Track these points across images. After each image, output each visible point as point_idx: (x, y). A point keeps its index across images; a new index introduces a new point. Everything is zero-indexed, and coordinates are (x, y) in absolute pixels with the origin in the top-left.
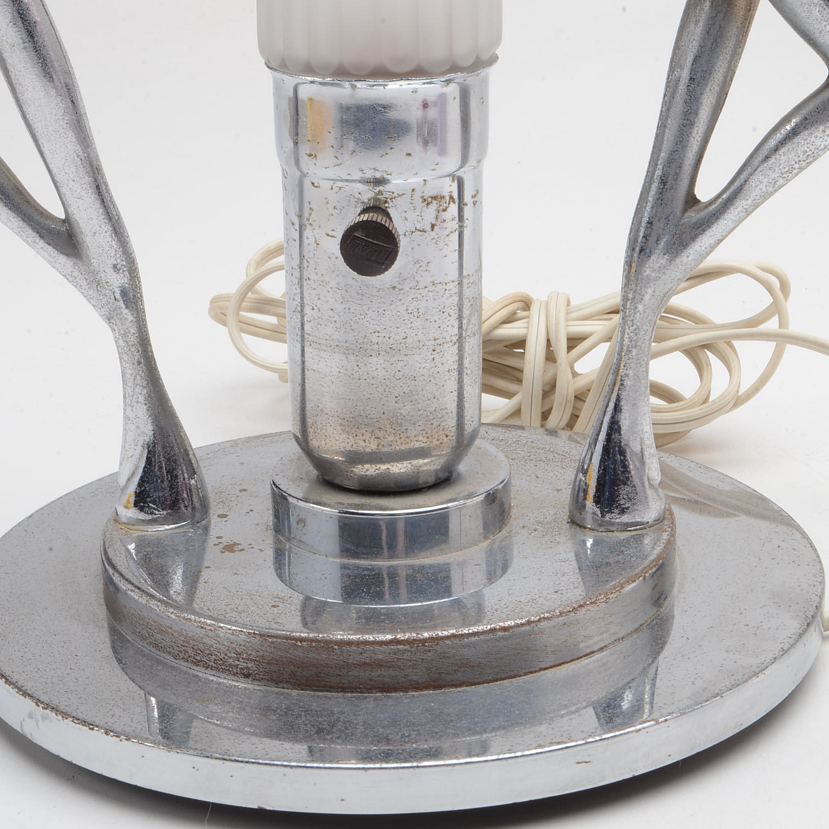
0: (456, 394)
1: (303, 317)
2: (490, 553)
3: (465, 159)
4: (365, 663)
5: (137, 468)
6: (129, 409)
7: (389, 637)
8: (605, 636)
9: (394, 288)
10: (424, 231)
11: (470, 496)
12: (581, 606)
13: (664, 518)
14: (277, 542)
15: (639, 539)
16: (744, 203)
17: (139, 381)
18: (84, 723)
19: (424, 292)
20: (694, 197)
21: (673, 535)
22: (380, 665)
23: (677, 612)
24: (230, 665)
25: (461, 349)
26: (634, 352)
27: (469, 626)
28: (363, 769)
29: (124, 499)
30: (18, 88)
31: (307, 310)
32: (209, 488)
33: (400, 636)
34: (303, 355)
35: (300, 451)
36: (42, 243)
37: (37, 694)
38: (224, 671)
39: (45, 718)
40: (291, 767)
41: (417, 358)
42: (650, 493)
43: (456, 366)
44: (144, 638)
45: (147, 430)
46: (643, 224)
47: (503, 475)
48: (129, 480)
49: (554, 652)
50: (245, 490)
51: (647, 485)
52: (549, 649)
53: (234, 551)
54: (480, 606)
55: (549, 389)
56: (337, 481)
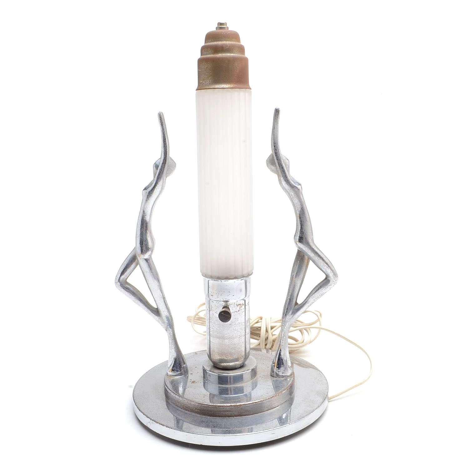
0: (244, 347)
1: (210, 330)
2: (252, 383)
3: (246, 296)
4: (224, 411)
5: (172, 363)
6: (170, 350)
7: (230, 405)
8: (278, 403)
9: (230, 324)
10: (237, 312)
11: (248, 370)
12: (273, 397)
13: (292, 374)
14: (204, 380)
15: (286, 379)
16: (308, 304)
17: (173, 344)
18: (161, 425)
19: (237, 325)
20: (297, 302)
21: (294, 379)
22: (227, 411)
23: (295, 396)
24: (194, 411)
25: (245, 337)
26: (284, 337)
27: (247, 402)
28: (224, 436)
29: (169, 370)
30: (147, 281)
31: (211, 329)
32: (188, 367)
33: (232, 405)
34: (210, 338)
35: (209, 359)
36: (152, 314)
37: (151, 418)
38: (192, 412)
39: (152, 423)
40: (208, 435)
41: (235, 340)
42: (289, 369)
43: (244, 341)
44: (174, 404)
45: (174, 355)
46: (286, 309)
47: (255, 365)
48: (170, 366)
49: (267, 407)
50: (196, 367)
51: (288, 367)
52: (266, 407)
53: (194, 383)
54: (250, 397)
55: (267, 339)
56: (218, 367)
